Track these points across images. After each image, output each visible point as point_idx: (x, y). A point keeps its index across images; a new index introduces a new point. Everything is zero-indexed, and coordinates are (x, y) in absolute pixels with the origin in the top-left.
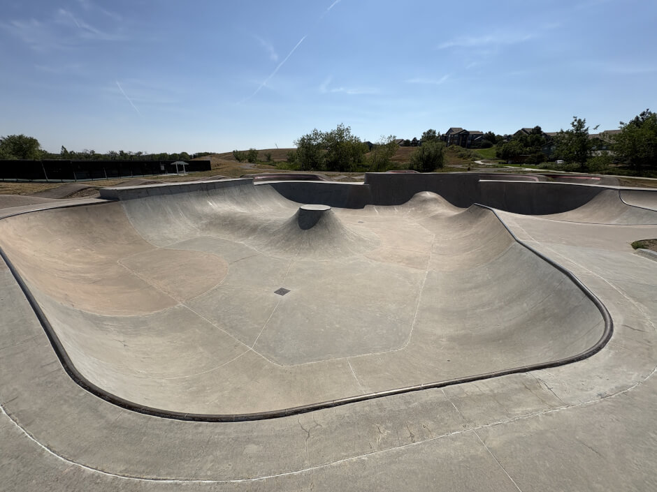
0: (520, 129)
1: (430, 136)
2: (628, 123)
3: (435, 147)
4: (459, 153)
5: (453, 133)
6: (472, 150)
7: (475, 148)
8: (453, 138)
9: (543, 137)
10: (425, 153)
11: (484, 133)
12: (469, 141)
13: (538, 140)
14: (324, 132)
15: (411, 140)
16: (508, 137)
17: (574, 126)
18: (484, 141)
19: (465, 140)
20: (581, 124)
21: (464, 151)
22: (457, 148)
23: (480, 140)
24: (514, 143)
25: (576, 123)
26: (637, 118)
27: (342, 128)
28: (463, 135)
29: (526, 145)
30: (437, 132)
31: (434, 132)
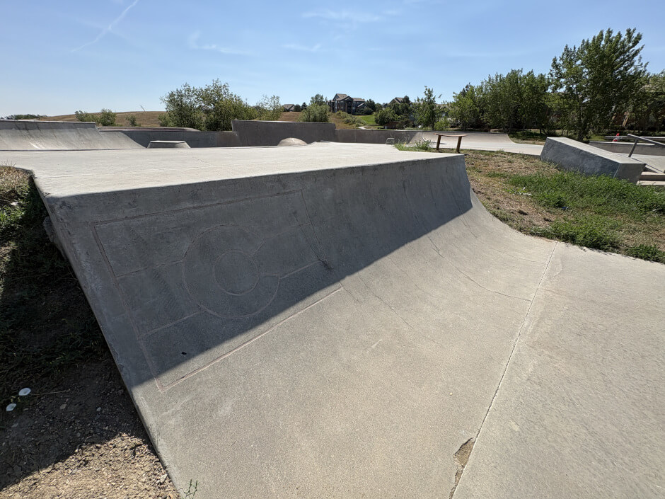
0: (394, 98)
1: (318, 101)
2: (459, 93)
3: (320, 110)
4: (345, 119)
5: (339, 99)
6: (356, 116)
7: (359, 115)
8: (339, 105)
9: (411, 106)
10: (311, 116)
11: (366, 100)
12: (354, 108)
13: (407, 108)
14: (197, 87)
15: (301, 105)
16: (386, 105)
17: (426, 94)
18: (366, 108)
19: (350, 107)
20: (430, 93)
21: (349, 117)
22: (344, 114)
23: (362, 107)
24: (388, 109)
25: (427, 92)
26: (464, 90)
27: (219, 84)
28: (348, 101)
29: (398, 114)
30: (324, 97)
31: (322, 98)
